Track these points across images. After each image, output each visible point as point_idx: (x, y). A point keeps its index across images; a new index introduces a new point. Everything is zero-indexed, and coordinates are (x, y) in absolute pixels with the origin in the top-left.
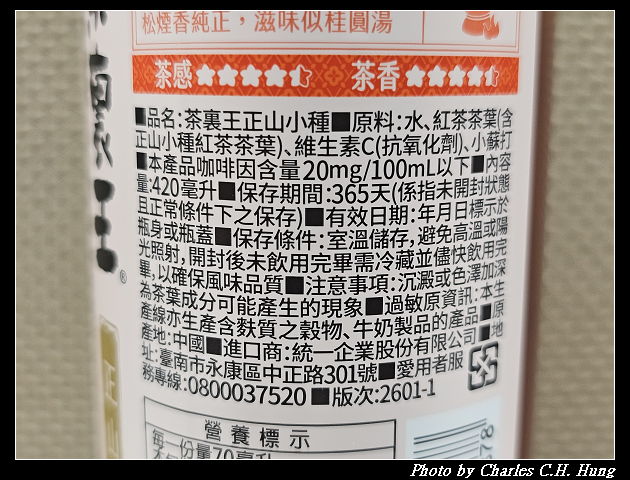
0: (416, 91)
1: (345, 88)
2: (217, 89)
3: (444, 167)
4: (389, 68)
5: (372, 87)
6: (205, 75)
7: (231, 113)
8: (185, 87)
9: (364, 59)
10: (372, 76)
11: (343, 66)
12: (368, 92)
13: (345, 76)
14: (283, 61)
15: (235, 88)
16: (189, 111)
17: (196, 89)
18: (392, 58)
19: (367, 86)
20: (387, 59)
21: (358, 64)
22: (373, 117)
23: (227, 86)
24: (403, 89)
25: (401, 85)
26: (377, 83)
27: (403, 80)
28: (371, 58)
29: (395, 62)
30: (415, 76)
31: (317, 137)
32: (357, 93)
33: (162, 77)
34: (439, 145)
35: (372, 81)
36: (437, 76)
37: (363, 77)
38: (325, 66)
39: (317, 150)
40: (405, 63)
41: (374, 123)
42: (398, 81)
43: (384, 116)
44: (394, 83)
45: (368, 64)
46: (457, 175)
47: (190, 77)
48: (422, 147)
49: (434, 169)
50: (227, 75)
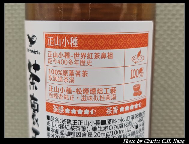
0: (122, 113)
1: (105, 114)
2: (70, 114)
3: (129, 129)
4: (115, 108)
5: (111, 113)
6: (67, 111)
7: (75, 121)
8: (62, 113)
9: (109, 107)
10: (111, 110)
11: (104, 109)
12: (110, 115)
13: (105, 111)
14: (89, 108)
15: (76, 114)
16: (63, 119)
17: (65, 114)
18: (116, 106)
19: (110, 113)
20: (115, 106)
21: (108, 108)
22: (112, 120)
23: (73, 114)
24: (119, 113)
25: (118, 112)
26: (112, 112)
27: (119, 110)
28: (111, 106)
29: (117, 107)
30: (122, 109)
31: (97, 126)
32: (108, 115)
33: (55, 109)
34: (128, 124)
35: (111, 112)
36: (127, 108)
37: (109, 111)
38: (99, 109)
39: (97, 130)
40: (119, 107)
41: (112, 122)
42: (118, 111)
43: (114, 120)
44: (117, 112)
45: (110, 108)
46: (132, 131)
47: (63, 111)
48: (124, 126)
49: (126, 131)
50: (74, 111)
